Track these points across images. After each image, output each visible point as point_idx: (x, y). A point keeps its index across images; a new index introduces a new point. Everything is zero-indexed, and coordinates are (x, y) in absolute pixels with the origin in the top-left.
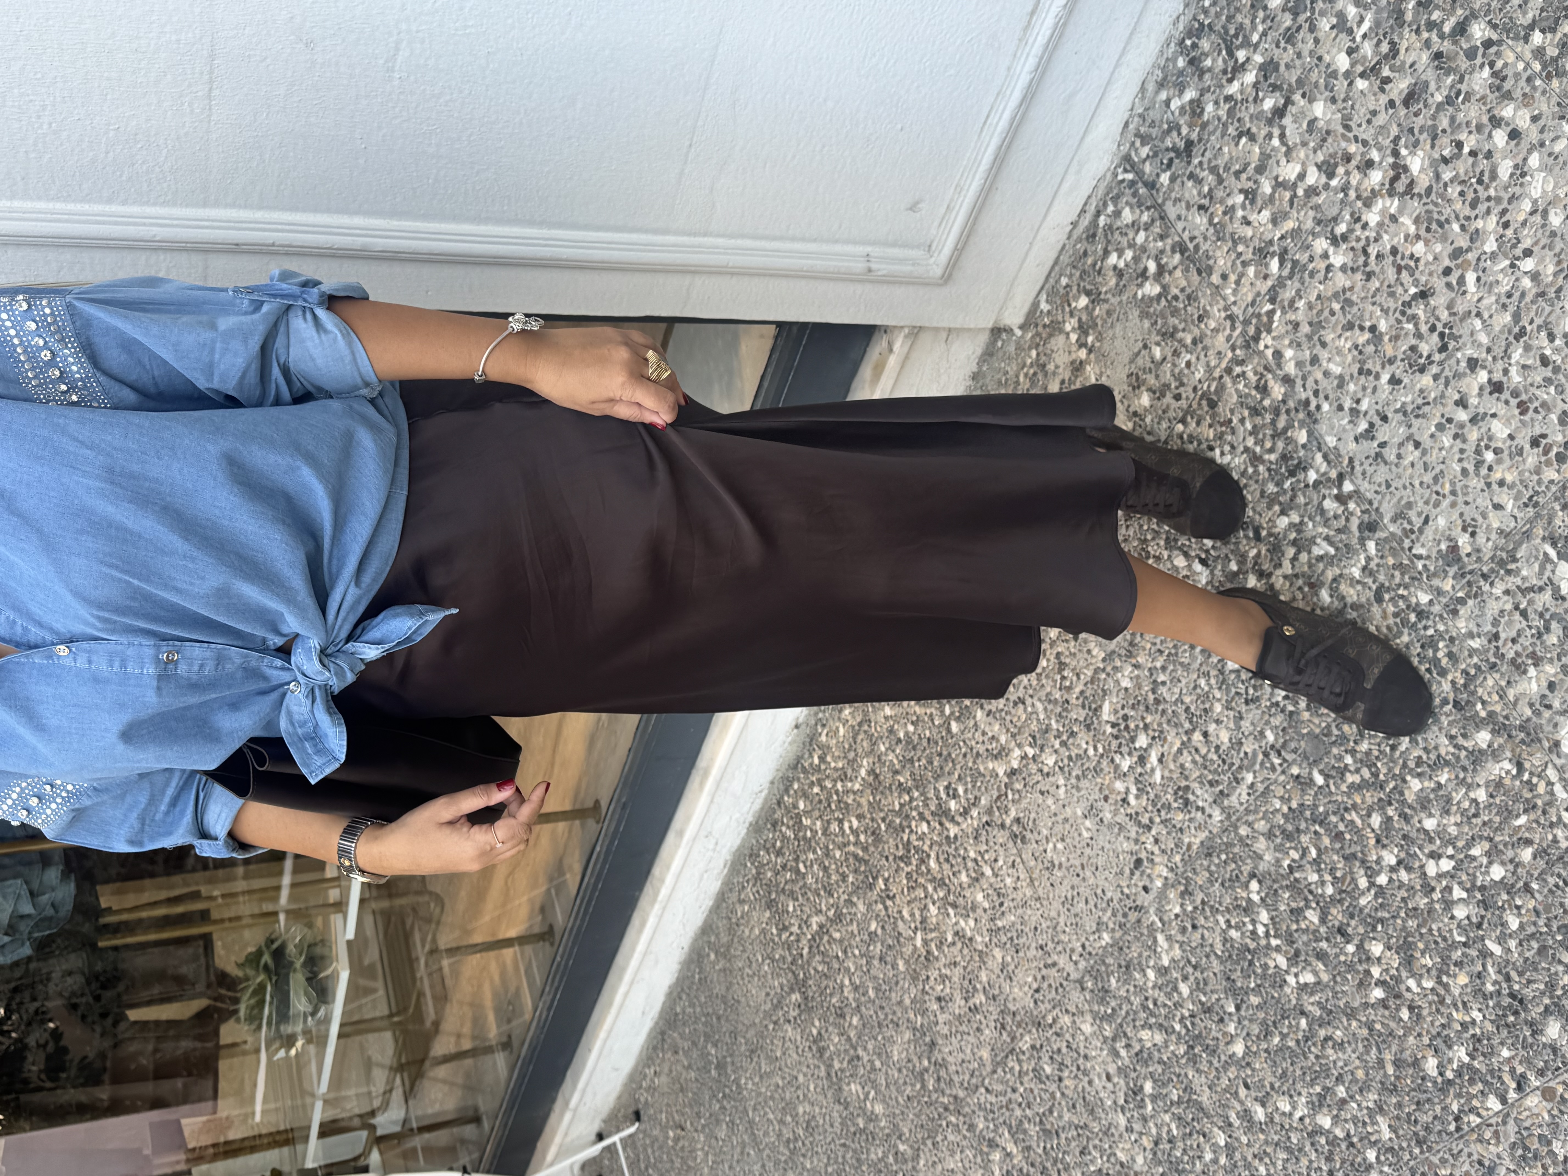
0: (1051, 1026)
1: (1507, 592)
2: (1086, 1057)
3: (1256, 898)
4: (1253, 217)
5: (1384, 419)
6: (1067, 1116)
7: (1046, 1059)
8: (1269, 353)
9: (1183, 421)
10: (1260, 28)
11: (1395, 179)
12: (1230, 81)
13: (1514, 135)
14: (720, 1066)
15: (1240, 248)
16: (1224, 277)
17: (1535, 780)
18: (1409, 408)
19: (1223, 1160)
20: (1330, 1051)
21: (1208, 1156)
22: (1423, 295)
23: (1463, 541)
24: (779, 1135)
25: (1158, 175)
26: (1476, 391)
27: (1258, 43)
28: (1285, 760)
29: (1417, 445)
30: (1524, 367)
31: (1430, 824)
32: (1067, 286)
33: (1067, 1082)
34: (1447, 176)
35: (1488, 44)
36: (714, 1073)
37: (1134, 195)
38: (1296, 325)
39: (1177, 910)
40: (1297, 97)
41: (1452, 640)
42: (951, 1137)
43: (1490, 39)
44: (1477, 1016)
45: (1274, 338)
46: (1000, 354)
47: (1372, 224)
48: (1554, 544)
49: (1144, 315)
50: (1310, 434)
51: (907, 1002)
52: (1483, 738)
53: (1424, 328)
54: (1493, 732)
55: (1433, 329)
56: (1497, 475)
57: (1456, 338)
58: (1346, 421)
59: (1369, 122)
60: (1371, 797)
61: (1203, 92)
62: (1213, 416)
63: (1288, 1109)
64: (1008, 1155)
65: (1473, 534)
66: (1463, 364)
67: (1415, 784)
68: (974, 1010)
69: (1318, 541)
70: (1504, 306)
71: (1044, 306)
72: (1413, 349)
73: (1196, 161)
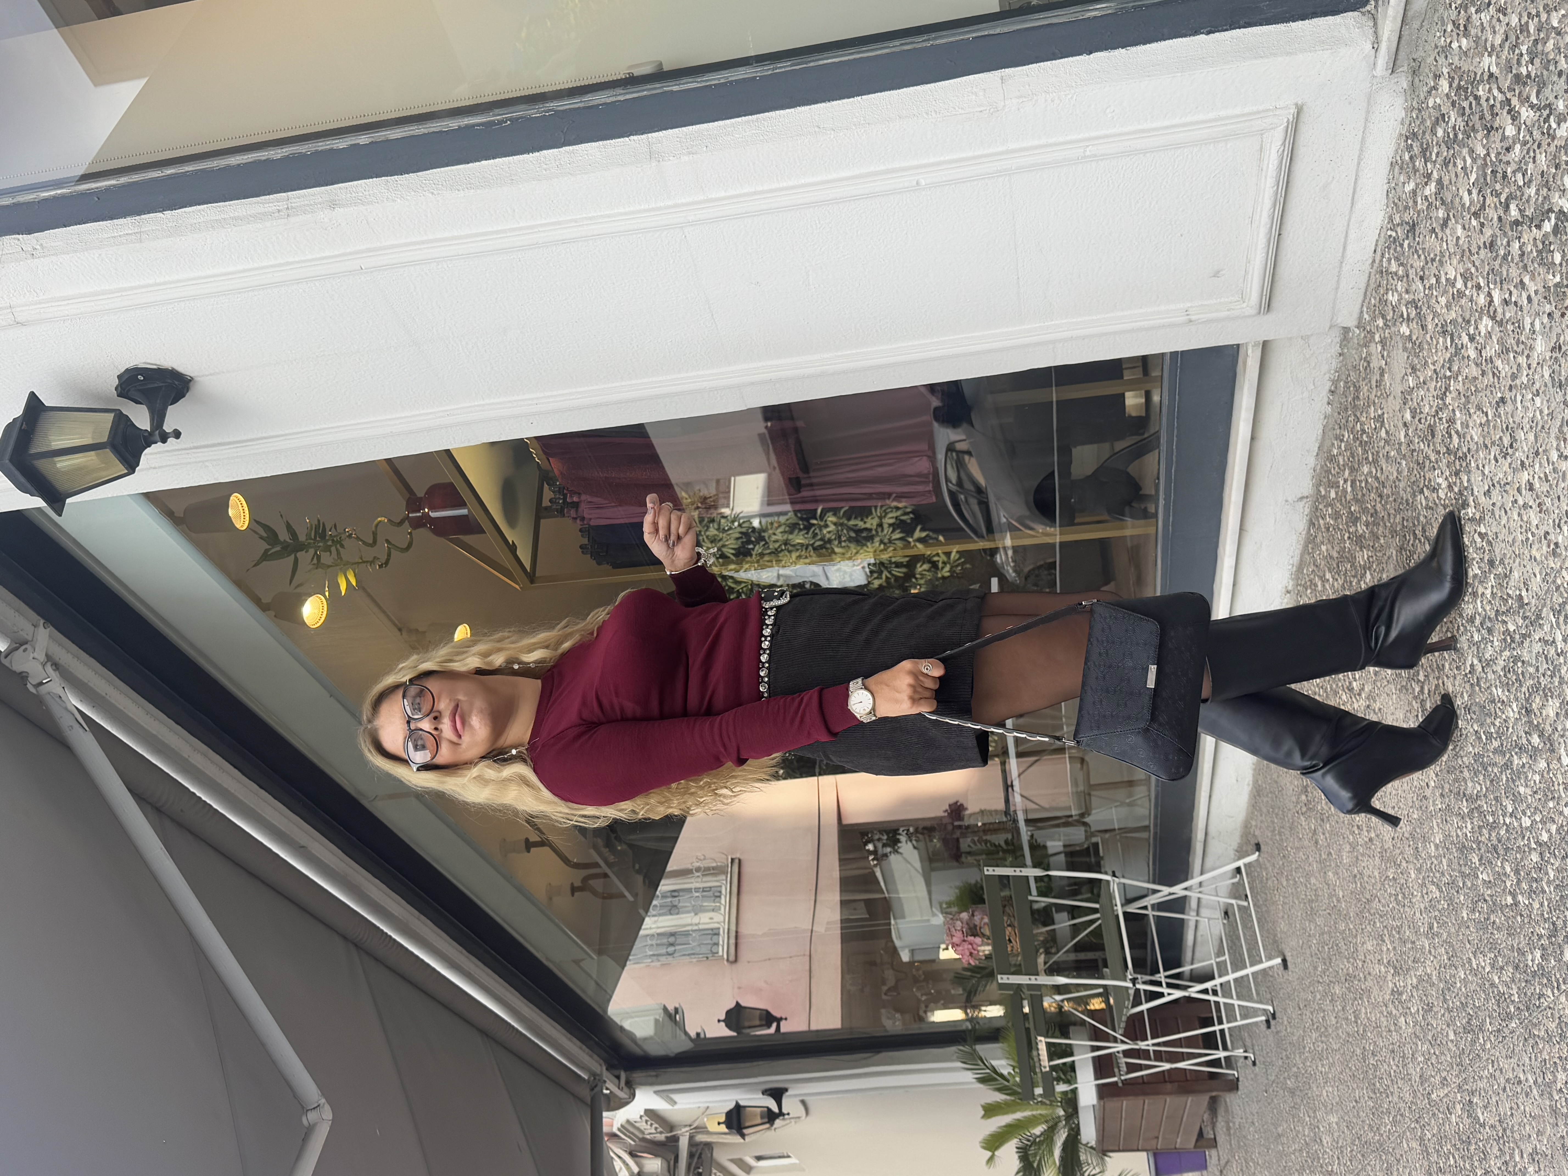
0: (1399, 865)
1: (1540, 639)
2: (1412, 894)
3: (1466, 811)
4: (1440, 299)
5: (1493, 485)
6: (1408, 933)
7: (1398, 889)
8: (1451, 408)
9: (1422, 441)
10: (1435, 151)
11: (1490, 305)
12: (1426, 184)
13: (1529, 299)
14: (1280, 833)
15: (1437, 321)
16: (1431, 338)
17: (1554, 779)
18: (1502, 483)
19: (1463, 989)
20: (1496, 932)
21: (1458, 985)
22: (1503, 400)
23: (1524, 593)
24: (1306, 895)
25: (1403, 240)
26: (1524, 486)
27: (1435, 162)
28: (1472, 718)
29: (1506, 512)
30: (1539, 477)
31: (1522, 790)
32: (1375, 306)
33: (1407, 909)
34: (1508, 315)
35: (1517, 223)
36: (1277, 837)
37: (1395, 249)
38: (1459, 393)
39: (1440, 806)
40: (1451, 215)
41: (1523, 662)
42: (1368, 927)
43: (1517, 220)
44: (1543, 932)
45: (1453, 399)
46: (1351, 344)
47: (1482, 334)
48: (1554, 615)
49: (1405, 349)
50: (1468, 481)
51: (1346, 822)
52: (1535, 740)
53: (1504, 427)
54: (1539, 736)
55: (1507, 430)
56: (1534, 552)
57: (1516, 440)
58: (1480, 478)
59: (1478, 253)
60: (1500, 760)
61: (1417, 185)
62: (1433, 445)
63: (1483, 964)
64: (1388, 949)
65: (1527, 590)
66: (1519, 462)
67: (1516, 760)
68: (1371, 840)
69: (1475, 563)
70: (1531, 428)
71: (1366, 316)
72: (1501, 438)
73: (1417, 239)
